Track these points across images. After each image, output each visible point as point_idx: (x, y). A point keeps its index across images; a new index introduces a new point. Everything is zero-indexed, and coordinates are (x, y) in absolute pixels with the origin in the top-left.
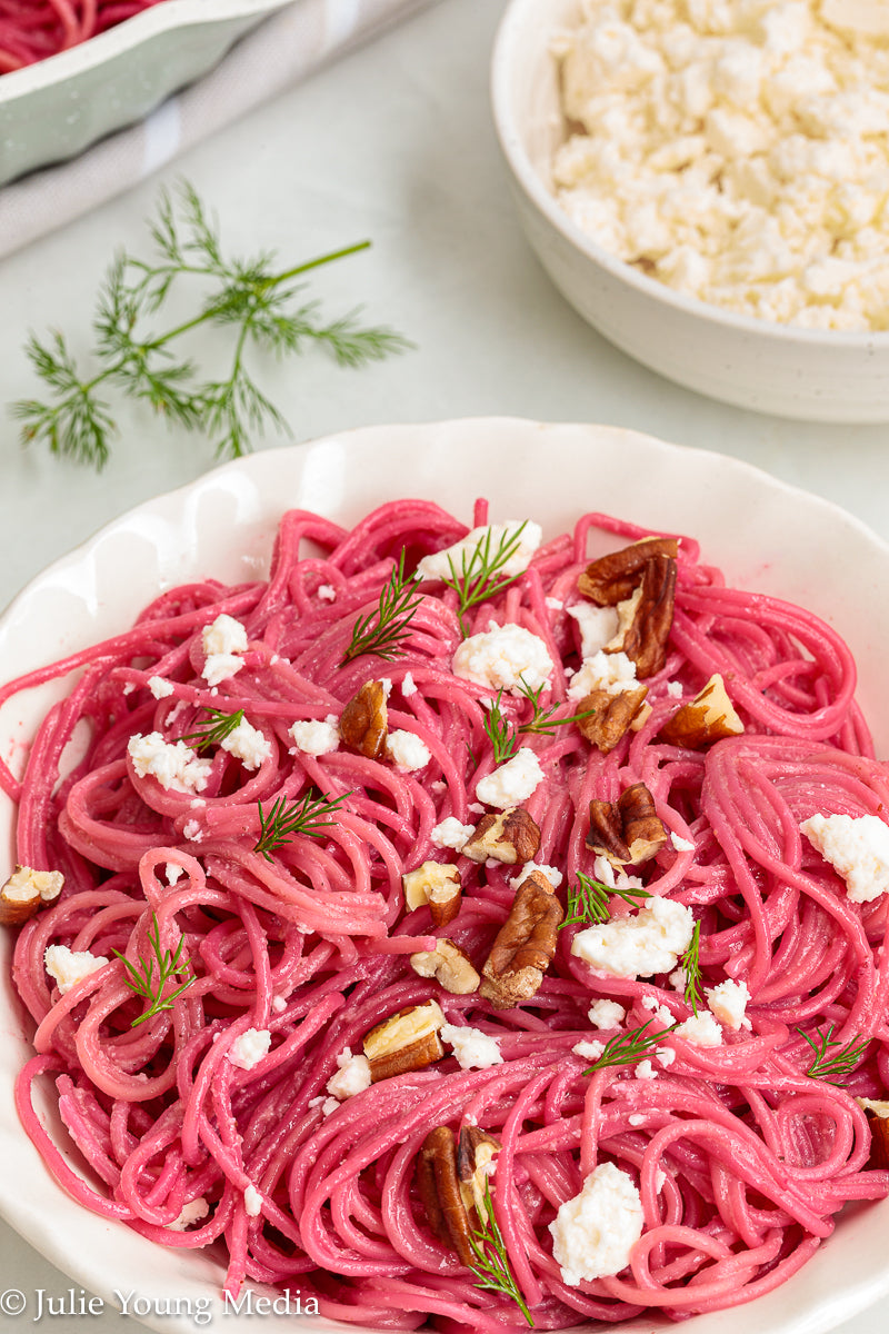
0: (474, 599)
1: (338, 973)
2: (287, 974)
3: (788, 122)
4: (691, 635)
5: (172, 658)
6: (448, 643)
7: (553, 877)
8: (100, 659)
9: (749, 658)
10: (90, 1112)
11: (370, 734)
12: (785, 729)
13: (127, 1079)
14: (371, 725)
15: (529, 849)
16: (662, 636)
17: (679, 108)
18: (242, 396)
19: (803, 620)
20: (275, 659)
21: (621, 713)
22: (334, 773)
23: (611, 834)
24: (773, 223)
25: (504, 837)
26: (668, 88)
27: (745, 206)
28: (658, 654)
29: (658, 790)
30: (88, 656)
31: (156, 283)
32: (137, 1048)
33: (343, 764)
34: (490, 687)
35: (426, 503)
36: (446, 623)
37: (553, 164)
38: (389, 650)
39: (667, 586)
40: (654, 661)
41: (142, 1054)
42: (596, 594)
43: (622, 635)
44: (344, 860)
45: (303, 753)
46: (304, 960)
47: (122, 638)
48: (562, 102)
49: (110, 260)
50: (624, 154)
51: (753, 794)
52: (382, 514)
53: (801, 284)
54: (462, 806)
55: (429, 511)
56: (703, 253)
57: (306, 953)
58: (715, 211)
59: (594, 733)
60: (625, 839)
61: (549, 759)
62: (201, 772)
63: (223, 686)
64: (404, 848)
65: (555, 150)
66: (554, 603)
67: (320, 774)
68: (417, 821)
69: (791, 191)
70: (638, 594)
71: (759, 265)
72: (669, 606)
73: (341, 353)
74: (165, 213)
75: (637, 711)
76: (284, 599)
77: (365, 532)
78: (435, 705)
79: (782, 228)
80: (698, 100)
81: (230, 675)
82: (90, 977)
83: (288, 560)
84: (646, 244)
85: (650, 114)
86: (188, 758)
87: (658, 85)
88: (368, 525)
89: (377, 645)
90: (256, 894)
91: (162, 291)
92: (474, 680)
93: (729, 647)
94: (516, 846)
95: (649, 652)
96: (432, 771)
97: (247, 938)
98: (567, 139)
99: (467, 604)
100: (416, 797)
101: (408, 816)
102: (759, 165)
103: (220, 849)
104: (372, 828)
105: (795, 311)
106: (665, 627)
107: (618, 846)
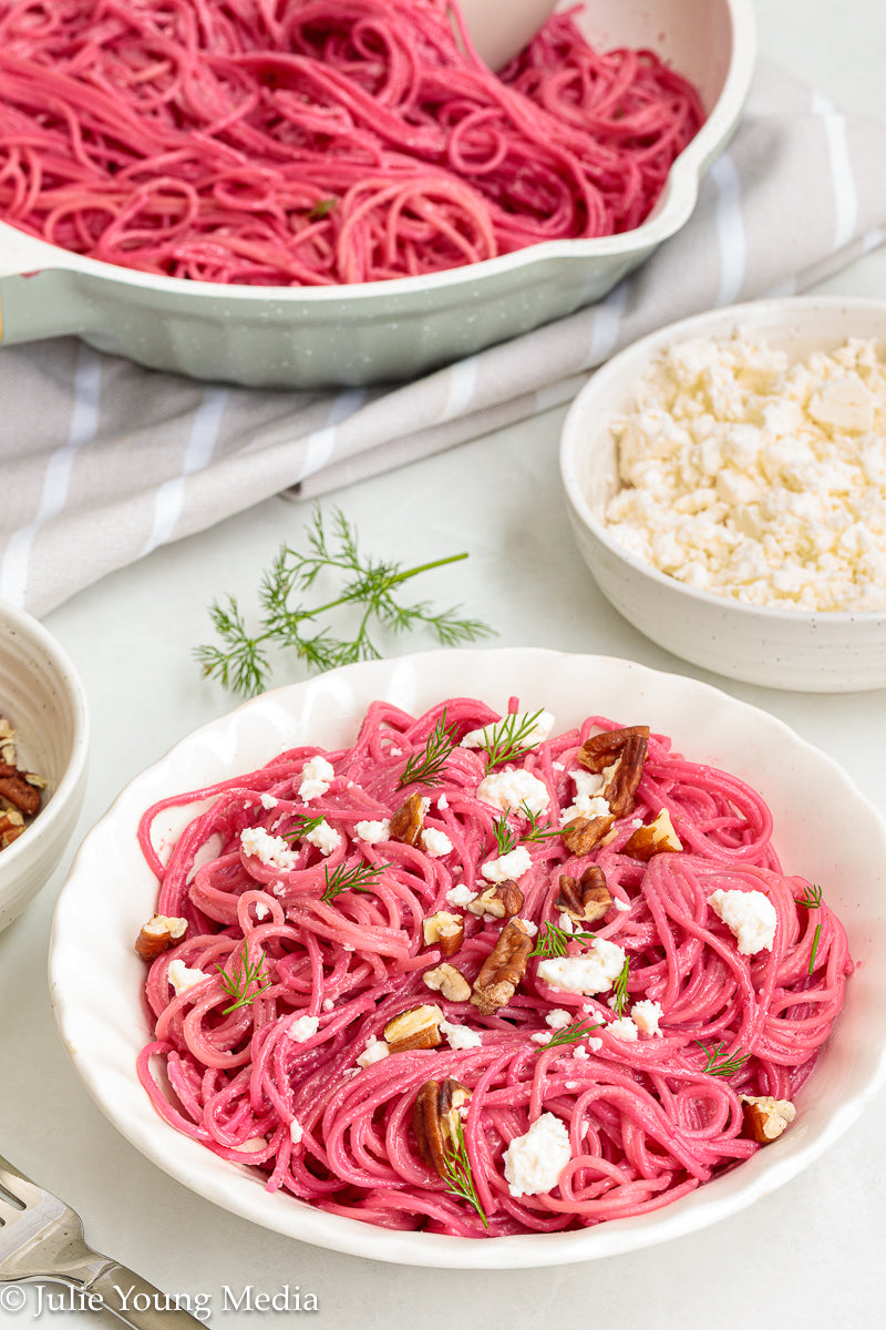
0: (499, 759)
1: (372, 987)
2: (335, 984)
3: (777, 481)
4: (654, 792)
5: (281, 786)
6: (475, 778)
7: (530, 928)
8: (232, 790)
9: (697, 813)
10: (189, 1075)
11: (410, 828)
12: (715, 856)
13: (218, 1053)
14: (411, 822)
15: (514, 908)
16: (632, 790)
17: (698, 469)
18: (365, 652)
19: (737, 786)
20: (351, 784)
21: (594, 830)
22: (383, 855)
23: (573, 898)
24: (759, 547)
25: (496, 896)
26: (692, 454)
27: (741, 536)
28: (629, 801)
29: (612, 876)
30: (223, 787)
31: (308, 568)
32: (226, 1034)
33: (390, 849)
34: (502, 810)
35: (475, 701)
36: (476, 767)
37: (606, 508)
38: (432, 779)
39: (639, 754)
40: (625, 807)
41: (231, 1038)
42: (590, 764)
43: (604, 787)
44: (384, 912)
45: (362, 841)
46: (349, 975)
47: (248, 776)
48: (618, 470)
49: (277, 554)
50: (657, 500)
51: (677, 879)
52: (443, 707)
53: (771, 585)
54: (471, 880)
55: (478, 707)
56: (709, 570)
57: (350, 970)
58: (718, 539)
59: (573, 843)
60: (582, 902)
61: (539, 857)
62: (291, 858)
63: (312, 803)
64: (427, 905)
65: (610, 498)
66: (558, 766)
67: (373, 855)
68: (438, 888)
69: (773, 525)
70: (619, 761)
71: (744, 572)
72: (639, 768)
73: (441, 633)
74: (317, 519)
75: (605, 832)
76: (365, 754)
77: (430, 719)
78: (461, 818)
79: (766, 551)
80: (712, 463)
81: (319, 795)
82: (198, 985)
83: (370, 729)
84: (666, 560)
85: (678, 473)
86: (284, 848)
87: (684, 453)
88: (433, 714)
89: (423, 776)
90: (317, 926)
91: (312, 575)
92: (491, 803)
93: (684, 806)
94: (505, 904)
95: (622, 799)
96: (453, 858)
97: (310, 962)
98: (618, 492)
99: (494, 762)
100: (439, 872)
101: (432, 885)
102: (753, 510)
103: (298, 901)
104: (405, 890)
105: (766, 600)
106: (635, 782)
107: (577, 905)
